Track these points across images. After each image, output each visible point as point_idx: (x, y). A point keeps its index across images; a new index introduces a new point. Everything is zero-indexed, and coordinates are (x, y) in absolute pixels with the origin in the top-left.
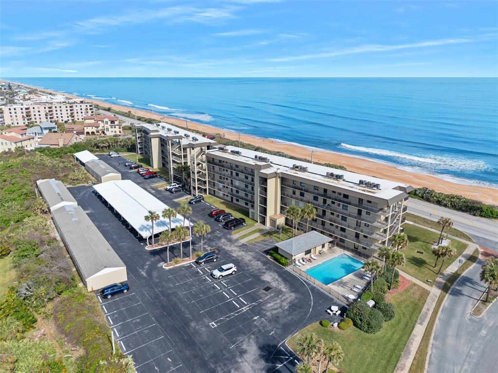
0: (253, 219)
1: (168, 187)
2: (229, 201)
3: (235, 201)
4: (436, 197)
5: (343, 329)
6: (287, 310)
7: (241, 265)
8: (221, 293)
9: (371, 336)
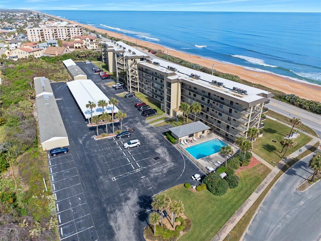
0: (163, 110)
1: (114, 86)
2: (151, 97)
3: (154, 97)
4: (299, 102)
5: (198, 191)
6: (165, 174)
7: (145, 141)
8: (126, 159)
9: (217, 197)
